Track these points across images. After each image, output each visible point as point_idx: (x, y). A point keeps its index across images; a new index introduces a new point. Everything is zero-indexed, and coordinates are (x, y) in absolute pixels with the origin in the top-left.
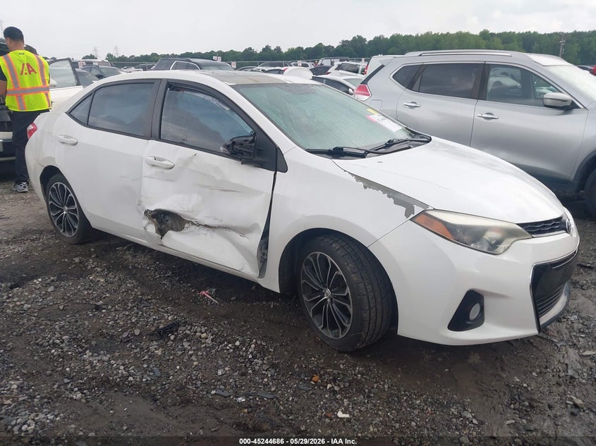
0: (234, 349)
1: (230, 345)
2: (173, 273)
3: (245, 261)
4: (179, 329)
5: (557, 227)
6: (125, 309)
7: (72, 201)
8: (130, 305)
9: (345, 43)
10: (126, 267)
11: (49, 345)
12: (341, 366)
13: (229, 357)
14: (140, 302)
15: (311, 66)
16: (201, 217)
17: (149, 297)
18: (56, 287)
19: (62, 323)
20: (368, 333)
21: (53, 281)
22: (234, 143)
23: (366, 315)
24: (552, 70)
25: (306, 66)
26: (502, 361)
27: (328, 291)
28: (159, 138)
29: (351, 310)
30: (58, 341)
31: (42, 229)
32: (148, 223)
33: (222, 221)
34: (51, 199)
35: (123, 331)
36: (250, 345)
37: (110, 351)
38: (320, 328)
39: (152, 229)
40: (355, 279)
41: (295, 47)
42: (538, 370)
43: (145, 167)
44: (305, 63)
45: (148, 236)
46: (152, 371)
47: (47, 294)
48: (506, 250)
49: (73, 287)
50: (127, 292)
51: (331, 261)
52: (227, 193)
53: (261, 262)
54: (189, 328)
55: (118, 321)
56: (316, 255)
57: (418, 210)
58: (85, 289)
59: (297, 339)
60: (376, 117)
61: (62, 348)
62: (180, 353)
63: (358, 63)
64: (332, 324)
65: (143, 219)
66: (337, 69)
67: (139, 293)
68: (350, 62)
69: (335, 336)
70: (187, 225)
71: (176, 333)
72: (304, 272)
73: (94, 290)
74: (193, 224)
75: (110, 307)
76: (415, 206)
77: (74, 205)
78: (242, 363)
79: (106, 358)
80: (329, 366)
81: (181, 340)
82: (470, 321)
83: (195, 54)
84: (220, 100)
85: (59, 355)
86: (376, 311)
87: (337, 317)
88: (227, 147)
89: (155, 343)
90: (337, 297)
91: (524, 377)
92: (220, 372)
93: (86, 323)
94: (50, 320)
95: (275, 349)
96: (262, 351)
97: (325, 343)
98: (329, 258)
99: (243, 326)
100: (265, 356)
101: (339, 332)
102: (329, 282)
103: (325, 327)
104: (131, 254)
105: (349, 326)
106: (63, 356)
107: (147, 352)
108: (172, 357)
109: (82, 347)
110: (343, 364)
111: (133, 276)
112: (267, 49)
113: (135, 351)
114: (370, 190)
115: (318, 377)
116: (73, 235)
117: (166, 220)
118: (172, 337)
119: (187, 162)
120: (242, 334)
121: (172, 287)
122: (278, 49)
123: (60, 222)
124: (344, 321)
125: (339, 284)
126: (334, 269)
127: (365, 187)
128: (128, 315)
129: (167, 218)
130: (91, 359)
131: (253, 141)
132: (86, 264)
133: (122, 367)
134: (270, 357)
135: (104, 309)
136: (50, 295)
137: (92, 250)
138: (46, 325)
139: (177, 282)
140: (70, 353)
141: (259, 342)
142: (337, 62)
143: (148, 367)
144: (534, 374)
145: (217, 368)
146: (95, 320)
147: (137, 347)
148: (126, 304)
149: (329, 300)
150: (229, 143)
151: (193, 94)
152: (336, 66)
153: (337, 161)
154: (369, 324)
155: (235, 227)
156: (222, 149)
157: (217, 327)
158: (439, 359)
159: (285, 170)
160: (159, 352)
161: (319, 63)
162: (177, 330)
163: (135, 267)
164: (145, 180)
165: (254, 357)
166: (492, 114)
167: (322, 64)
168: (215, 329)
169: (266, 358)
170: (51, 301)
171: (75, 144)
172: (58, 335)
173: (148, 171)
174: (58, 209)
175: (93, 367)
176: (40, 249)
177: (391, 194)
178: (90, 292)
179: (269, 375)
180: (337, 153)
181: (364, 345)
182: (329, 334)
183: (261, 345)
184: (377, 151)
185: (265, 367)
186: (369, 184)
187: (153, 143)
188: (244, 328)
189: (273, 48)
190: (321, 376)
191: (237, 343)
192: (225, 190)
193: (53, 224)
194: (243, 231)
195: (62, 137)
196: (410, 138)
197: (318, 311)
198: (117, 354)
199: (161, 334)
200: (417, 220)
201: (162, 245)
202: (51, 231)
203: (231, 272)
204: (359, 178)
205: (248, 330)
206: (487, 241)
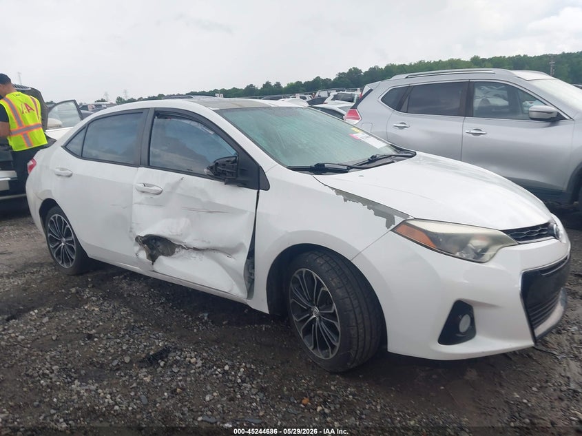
0: (223, 374)
1: (219, 370)
2: (166, 299)
3: (234, 283)
4: (169, 355)
5: (544, 233)
6: (118, 337)
7: (69, 233)
8: (122, 332)
9: (341, 76)
10: (121, 296)
11: (39, 375)
12: (333, 388)
13: (218, 382)
14: (133, 329)
15: (309, 98)
16: (190, 241)
17: (142, 324)
18: (50, 318)
19: (54, 353)
20: (357, 351)
21: (49, 312)
22: (217, 164)
23: (353, 332)
24: (536, 84)
25: (304, 98)
26: (501, 376)
27: (316, 310)
28: (148, 165)
29: (339, 328)
30: (47, 372)
31: (43, 262)
32: (140, 250)
33: (209, 242)
34: (50, 232)
35: (113, 359)
36: (239, 369)
37: (99, 380)
38: (311, 348)
39: (143, 255)
40: (340, 294)
41: (294, 82)
42: (538, 385)
43: (135, 193)
44: (303, 95)
45: (140, 262)
46: (139, 399)
47: (42, 325)
48: (492, 258)
49: (68, 317)
50: (120, 320)
51: (316, 278)
52: (213, 214)
53: (249, 282)
54: (179, 353)
55: (109, 349)
56: (302, 272)
57: (398, 220)
58: (80, 319)
59: (288, 362)
60: (360, 135)
61: (51, 379)
62: (168, 379)
63: (353, 93)
64: (322, 344)
65: (135, 245)
66: (333, 99)
67: (132, 321)
68: (346, 92)
69: (326, 357)
70: (177, 250)
71: (166, 360)
72: (292, 291)
73: (88, 319)
74: (183, 248)
75: (102, 335)
76: (395, 216)
77: (71, 235)
78: (231, 387)
79: (93, 387)
80: (319, 388)
81: (171, 366)
82: (461, 333)
83: (200, 92)
84: (205, 125)
85: (48, 386)
86: (364, 327)
87: (326, 336)
88: (211, 168)
89: (144, 370)
90: (325, 315)
91: (524, 392)
92: (208, 398)
93: (77, 352)
94: (41, 351)
95: (265, 372)
96: (251, 375)
97: (316, 364)
98: (315, 275)
99: (234, 350)
100: (254, 379)
101: (328, 352)
102: (316, 299)
103: (315, 347)
104: (126, 282)
105: (337, 345)
106: (52, 386)
107: (136, 379)
108: (160, 384)
109: (71, 377)
110: (334, 386)
111: (127, 304)
112: (267, 85)
113: (124, 379)
114: (350, 203)
115: (307, 399)
116: (71, 265)
117: (156, 245)
118: (162, 364)
119: (175, 186)
120: (232, 358)
121: (165, 313)
122: (278, 85)
123: (58, 254)
124: (333, 339)
125: (325, 301)
126: (320, 285)
127: (345, 200)
128: (118, 343)
129: (159, 243)
130: (78, 389)
131: (235, 162)
132: (82, 294)
133: (109, 396)
134: (259, 380)
135: (96, 337)
136: (44, 325)
137: (90, 280)
138: (38, 355)
139: (170, 308)
140: (58, 383)
141: (248, 366)
142: (333, 93)
143: (135, 395)
144: (534, 389)
145: (205, 394)
146: (86, 349)
147: (126, 374)
148: (119, 332)
149: (317, 319)
150: (212, 164)
151: (179, 120)
152: (332, 97)
153: (318, 177)
154: (358, 341)
155: (222, 248)
156: (206, 171)
157: (207, 352)
158: (435, 377)
159: (267, 188)
160: (147, 379)
161: (317, 95)
162: (167, 356)
163: (129, 295)
164: (136, 208)
165: (243, 381)
166: (480, 130)
167: (319, 96)
168: (204, 354)
169: (255, 382)
170: (45, 331)
171: (70, 176)
172: (48, 365)
173: (138, 198)
174: (57, 241)
175: (80, 397)
176: (39, 281)
177: (371, 206)
178: (84, 321)
179: (258, 400)
180: (319, 169)
181: (355, 365)
182: (320, 355)
183: (251, 368)
184: (361, 166)
185: (254, 391)
186: (348, 197)
187: (143, 170)
188: (235, 352)
189: (273, 84)
190: (311, 398)
191: (227, 368)
192: (210, 212)
193: (53, 256)
194: (230, 251)
195: (58, 170)
196: (394, 153)
197: (307, 331)
198: (105, 383)
199: (151, 361)
200: (398, 230)
201: (154, 271)
202: (51, 263)
203: (221, 294)
204: (339, 192)
205: (238, 354)
206: (472, 249)
